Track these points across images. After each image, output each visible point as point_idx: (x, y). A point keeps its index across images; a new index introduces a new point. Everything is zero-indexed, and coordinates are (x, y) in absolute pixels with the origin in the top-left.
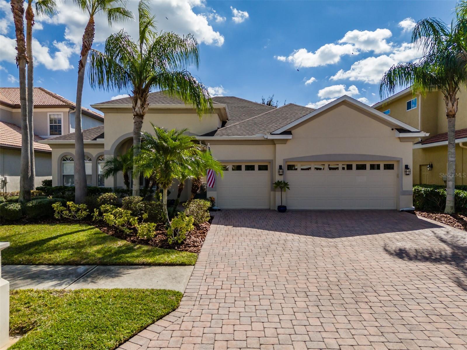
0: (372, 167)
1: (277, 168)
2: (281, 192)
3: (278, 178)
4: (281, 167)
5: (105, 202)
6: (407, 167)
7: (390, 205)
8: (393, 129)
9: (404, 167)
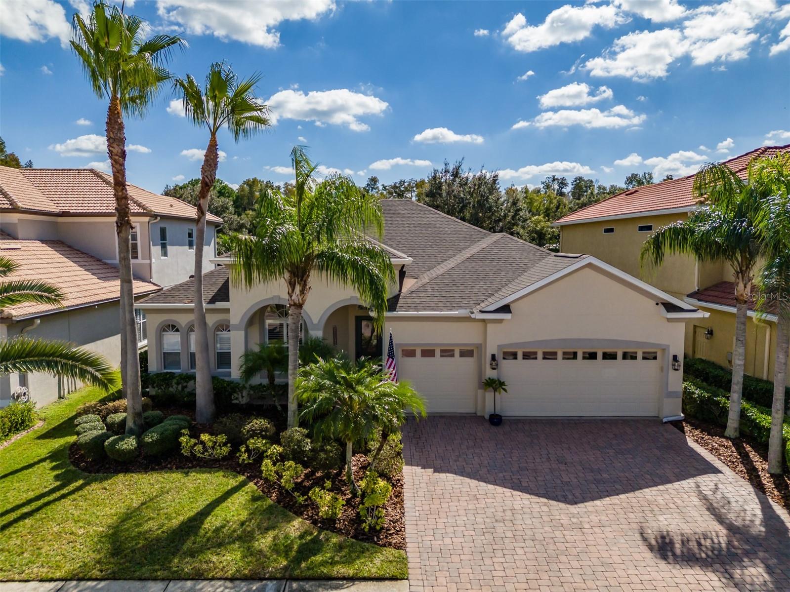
0: (625, 356)
1: (489, 358)
2: (493, 393)
3: (490, 373)
4: (493, 357)
5: (254, 434)
6: (675, 358)
7: (647, 411)
8: (657, 304)
9: (671, 358)
